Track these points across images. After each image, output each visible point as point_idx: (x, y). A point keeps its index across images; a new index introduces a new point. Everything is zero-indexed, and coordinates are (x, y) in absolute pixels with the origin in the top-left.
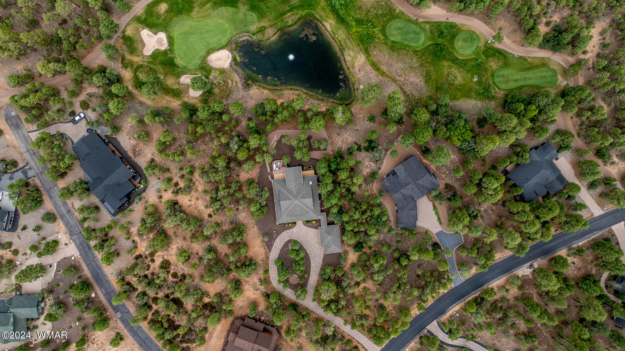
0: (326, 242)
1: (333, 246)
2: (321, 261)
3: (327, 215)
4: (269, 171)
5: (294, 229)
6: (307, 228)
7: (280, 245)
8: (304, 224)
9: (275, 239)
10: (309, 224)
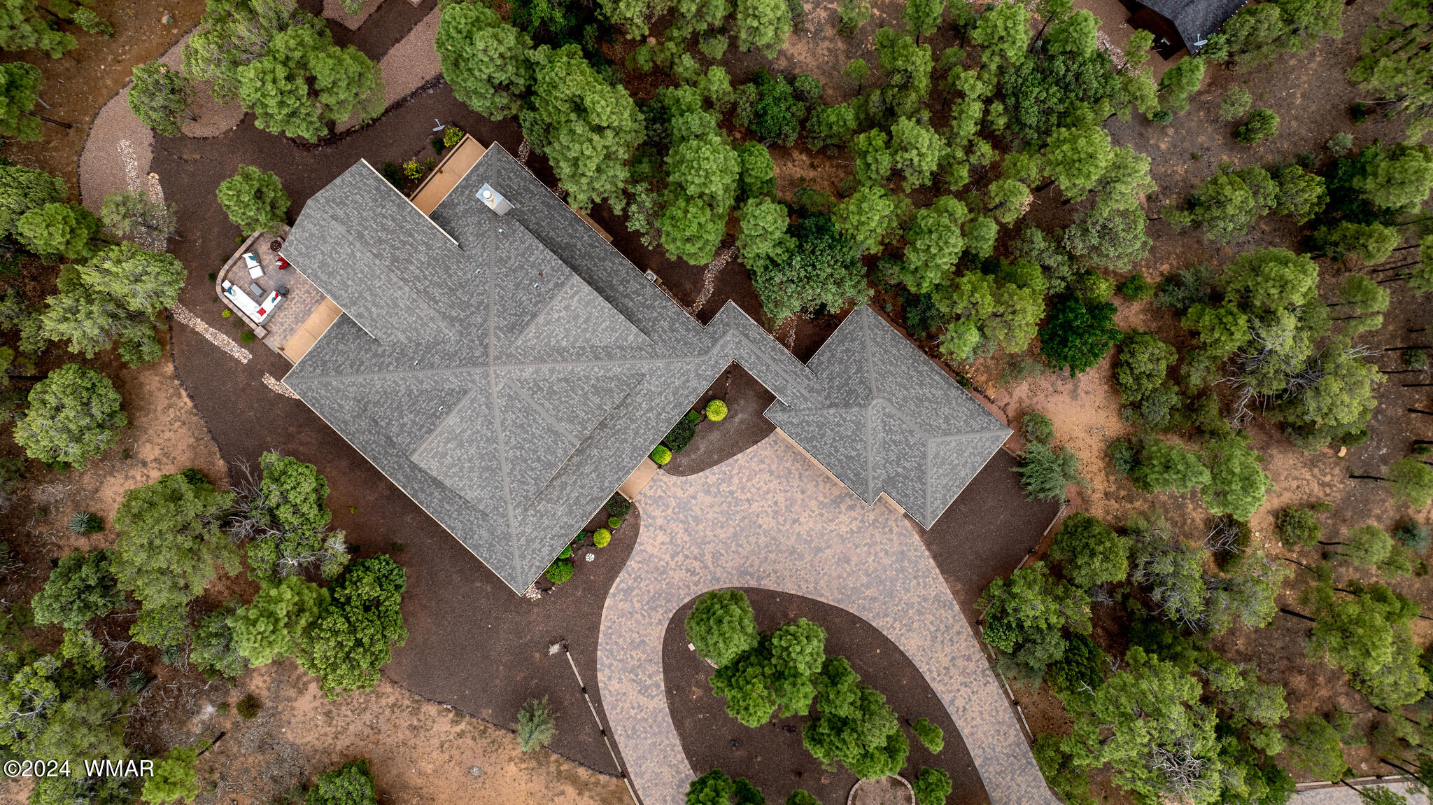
0: (873, 457)
1: (932, 446)
2: (938, 586)
3: (753, 306)
4: (242, 355)
5: (650, 542)
6: (711, 476)
7: (644, 690)
8: (674, 469)
9: (591, 688)
10: (702, 445)
